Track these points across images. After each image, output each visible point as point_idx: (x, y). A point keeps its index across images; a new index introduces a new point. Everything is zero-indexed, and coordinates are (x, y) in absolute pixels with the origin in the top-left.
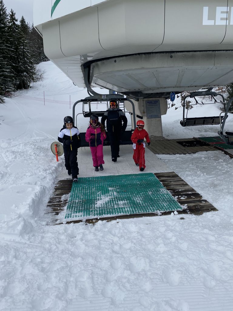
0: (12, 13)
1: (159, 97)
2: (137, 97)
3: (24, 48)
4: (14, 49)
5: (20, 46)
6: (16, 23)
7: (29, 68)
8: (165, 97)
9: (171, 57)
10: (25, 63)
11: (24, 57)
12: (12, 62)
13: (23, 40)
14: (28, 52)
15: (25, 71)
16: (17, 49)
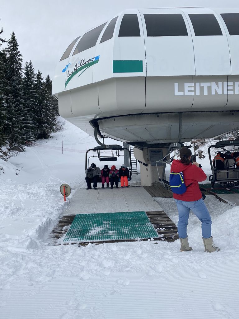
0: (39, 73)
1: (162, 147)
2: (142, 147)
3: (47, 103)
4: (38, 103)
5: (43, 100)
6: (42, 81)
7: (50, 119)
8: (167, 147)
9: (158, 116)
10: (47, 115)
11: (46, 110)
12: (35, 114)
13: (47, 96)
14: (50, 106)
15: (46, 122)
16: (40, 103)
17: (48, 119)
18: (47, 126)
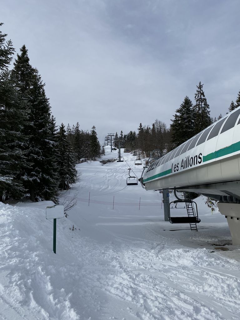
3: (69, 154)
4: (60, 154)
5: (66, 152)
7: (72, 170)
10: (69, 166)
11: (69, 161)
15: (68, 173)
16: (63, 154)
17: (70, 170)
18: (68, 177)
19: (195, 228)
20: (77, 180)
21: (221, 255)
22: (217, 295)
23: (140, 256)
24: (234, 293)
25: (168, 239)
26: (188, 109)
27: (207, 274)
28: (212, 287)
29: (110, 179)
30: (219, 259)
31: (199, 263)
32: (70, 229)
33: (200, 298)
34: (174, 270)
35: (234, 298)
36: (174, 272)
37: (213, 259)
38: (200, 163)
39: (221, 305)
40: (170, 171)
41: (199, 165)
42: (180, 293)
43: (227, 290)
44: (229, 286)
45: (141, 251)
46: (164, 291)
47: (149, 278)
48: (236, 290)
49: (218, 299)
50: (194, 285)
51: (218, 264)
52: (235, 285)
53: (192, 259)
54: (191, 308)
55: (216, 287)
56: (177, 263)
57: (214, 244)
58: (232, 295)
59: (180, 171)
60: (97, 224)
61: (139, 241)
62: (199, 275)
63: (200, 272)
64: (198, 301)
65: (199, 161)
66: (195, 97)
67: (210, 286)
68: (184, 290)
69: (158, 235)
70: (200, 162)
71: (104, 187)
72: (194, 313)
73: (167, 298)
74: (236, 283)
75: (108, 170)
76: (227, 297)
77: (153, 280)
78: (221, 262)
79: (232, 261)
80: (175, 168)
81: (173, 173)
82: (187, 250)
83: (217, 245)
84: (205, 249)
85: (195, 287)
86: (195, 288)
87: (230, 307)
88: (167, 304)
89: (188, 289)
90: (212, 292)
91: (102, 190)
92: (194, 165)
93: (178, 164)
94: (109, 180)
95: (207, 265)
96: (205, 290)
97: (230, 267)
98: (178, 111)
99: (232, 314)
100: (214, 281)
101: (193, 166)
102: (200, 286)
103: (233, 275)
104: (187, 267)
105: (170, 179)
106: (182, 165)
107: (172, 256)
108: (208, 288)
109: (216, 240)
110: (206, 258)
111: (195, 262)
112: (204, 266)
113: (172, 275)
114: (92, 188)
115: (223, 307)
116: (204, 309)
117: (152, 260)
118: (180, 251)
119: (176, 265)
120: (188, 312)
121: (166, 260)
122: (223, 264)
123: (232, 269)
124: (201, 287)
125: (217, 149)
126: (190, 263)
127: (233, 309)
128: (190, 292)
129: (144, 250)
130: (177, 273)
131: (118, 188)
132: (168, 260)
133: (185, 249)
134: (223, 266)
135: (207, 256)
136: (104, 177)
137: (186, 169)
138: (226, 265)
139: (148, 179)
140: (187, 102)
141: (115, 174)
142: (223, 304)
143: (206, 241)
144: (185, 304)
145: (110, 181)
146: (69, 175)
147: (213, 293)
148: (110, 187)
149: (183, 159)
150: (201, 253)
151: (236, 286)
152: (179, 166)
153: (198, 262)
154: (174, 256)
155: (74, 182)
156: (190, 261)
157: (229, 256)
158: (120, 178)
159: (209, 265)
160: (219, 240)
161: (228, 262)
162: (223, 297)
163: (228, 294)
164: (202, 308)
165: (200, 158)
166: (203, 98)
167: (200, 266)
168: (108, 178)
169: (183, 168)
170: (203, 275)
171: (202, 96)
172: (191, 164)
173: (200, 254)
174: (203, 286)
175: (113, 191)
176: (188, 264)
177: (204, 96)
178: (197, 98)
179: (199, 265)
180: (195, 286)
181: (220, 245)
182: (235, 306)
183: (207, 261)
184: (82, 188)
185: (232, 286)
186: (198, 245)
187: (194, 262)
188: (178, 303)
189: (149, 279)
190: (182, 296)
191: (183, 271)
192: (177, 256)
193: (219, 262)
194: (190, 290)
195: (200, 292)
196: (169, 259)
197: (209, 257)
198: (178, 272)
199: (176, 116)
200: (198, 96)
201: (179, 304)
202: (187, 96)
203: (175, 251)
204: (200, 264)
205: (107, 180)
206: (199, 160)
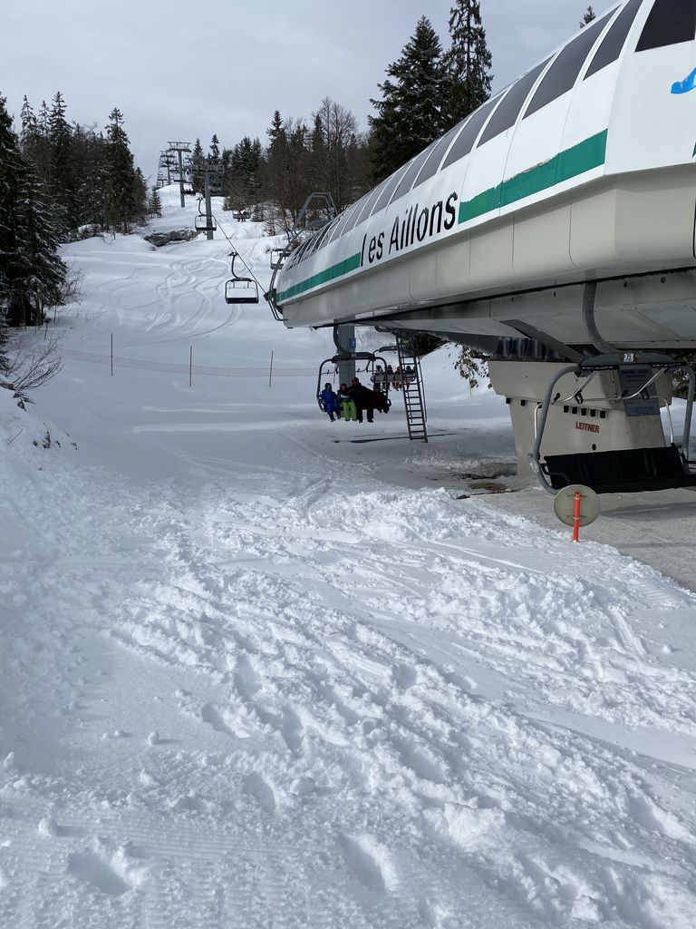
3: (31, 204)
4: (0, 204)
5: (20, 195)
7: (48, 262)
10: (36, 246)
11: (31, 226)
13: (30, 180)
14: (46, 216)
15: (34, 272)
16: (9, 205)
17: (39, 261)
18: (36, 282)
19: (422, 434)
20: (72, 295)
21: (485, 506)
22: (465, 625)
23: (253, 517)
24: (517, 615)
25: (344, 465)
26: (426, 66)
27: (444, 562)
28: (455, 603)
29: (178, 293)
30: (479, 516)
31: (421, 530)
32: (36, 444)
33: (415, 637)
34: (346, 556)
35: (515, 632)
36: (347, 562)
37: (462, 519)
38: (448, 227)
39: (477, 655)
40: (356, 261)
41: (445, 233)
42: (358, 626)
43: (497, 607)
44: (502, 596)
45: (259, 503)
46: (310, 622)
47: (268, 584)
48: (522, 607)
49: (470, 638)
50: (401, 598)
51: (475, 533)
52: (521, 593)
53: (403, 521)
54: (385, 673)
55: (465, 603)
56: (359, 533)
57: (469, 476)
58: (509, 621)
59: (385, 258)
60: (136, 430)
61: (259, 474)
62: (418, 566)
63: (423, 559)
64: (408, 646)
65: (445, 222)
66: (451, 23)
67: (449, 599)
68: (371, 616)
69: (315, 455)
70: (449, 223)
71: (159, 320)
72: (392, 687)
73: (316, 646)
74: (524, 589)
75: (172, 265)
76: (496, 629)
77: (279, 590)
78: (484, 526)
79: (514, 521)
80: (371, 250)
81: (367, 265)
82: (392, 494)
83: (475, 477)
84: (442, 490)
85: (404, 604)
86: (403, 607)
87: (502, 658)
88: (312, 666)
89: (383, 609)
90: (452, 618)
91: (155, 327)
92: (431, 234)
93: (383, 234)
94: (174, 298)
95: (446, 536)
96: (432, 611)
97: (508, 538)
98: (395, 71)
99: (507, 682)
100: (461, 584)
101: (428, 240)
102: (417, 600)
103: (516, 562)
104: (386, 545)
105: (355, 288)
106: (394, 239)
107: (347, 514)
108: (442, 606)
109: (476, 464)
110: (443, 517)
111: (411, 528)
112: (437, 540)
113: (341, 571)
114: (121, 322)
115: (481, 661)
116: (425, 674)
117: (287, 529)
118: (372, 498)
119: (354, 540)
120: (377, 685)
121: (329, 525)
122: (491, 530)
123: (515, 544)
124: (422, 602)
125: (507, 177)
126: (396, 533)
127: (511, 665)
128: (389, 618)
129: (266, 500)
130: (356, 563)
131: (203, 323)
132: (333, 525)
133: (386, 493)
134: (490, 537)
135: (448, 509)
136: (158, 285)
137: (406, 250)
138: (497, 534)
139: (292, 291)
140: (425, 39)
141: (194, 279)
142: (482, 653)
143: (448, 468)
144: (367, 661)
145: (179, 300)
146: (39, 277)
147: (457, 620)
148: (178, 321)
149: (397, 218)
150: (430, 502)
151: (525, 597)
152: (386, 241)
153: (418, 530)
154: (353, 514)
155: (57, 299)
156: (395, 527)
157: (506, 506)
158: (210, 290)
159: (450, 534)
160: (481, 465)
161: (504, 524)
162: (485, 630)
163: (499, 621)
164: (418, 668)
165: (450, 210)
166: (476, 26)
167: (425, 539)
168: (171, 292)
169: (397, 249)
170: (431, 566)
171: (472, 19)
172: (421, 233)
173: (428, 506)
174: (428, 601)
175: (188, 332)
176: (391, 536)
177: (478, 20)
178: (455, 24)
179: (421, 536)
180: (405, 600)
181: (485, 478)
182: (518, 654)
183: (444, 525)
184: (87, 320)
185: (512, 596)
186: (427, 478)
187: (408, 530)
188: (347, 659)
189: (268, 587)
190: (363, 634)
191: (373, 557)
192: (362, 513)
193: (479, 525)
194: (389, 612)
195: (416, 619)
196: (338, 524)
197: (452, 513)
198: (359, 561)
199: (388, 88)
200: (460, 20)
201: (350, 661)
202: (424, 18)
203: (357, 498)
204: (425, 533)
205: (170, 295)
206: (447, 217)
